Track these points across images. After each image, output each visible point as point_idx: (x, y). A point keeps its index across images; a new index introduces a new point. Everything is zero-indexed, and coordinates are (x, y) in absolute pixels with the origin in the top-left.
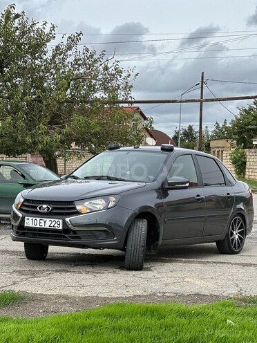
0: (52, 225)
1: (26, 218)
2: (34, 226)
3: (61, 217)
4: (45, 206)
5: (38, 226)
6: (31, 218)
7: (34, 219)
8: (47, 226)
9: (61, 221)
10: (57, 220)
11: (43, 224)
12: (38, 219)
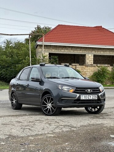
0: (93, 98)
1: (81, 96)
2: (85, 99)
3: (97, 94)
4: (89, 90)
5: (87, 99)
6: (84, 96)
7: (85, 96)
8: (91, 98)
9: (97, 96)
10: (95, 96)
11: (89, 98)
12: (87, 96)
